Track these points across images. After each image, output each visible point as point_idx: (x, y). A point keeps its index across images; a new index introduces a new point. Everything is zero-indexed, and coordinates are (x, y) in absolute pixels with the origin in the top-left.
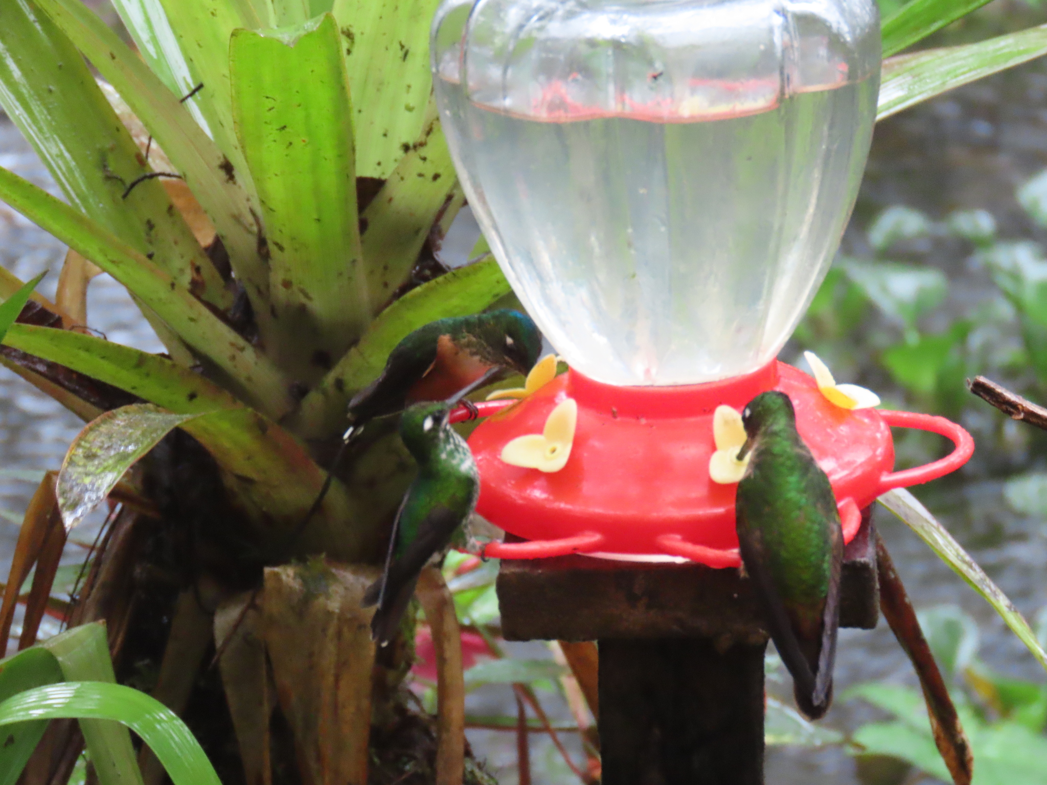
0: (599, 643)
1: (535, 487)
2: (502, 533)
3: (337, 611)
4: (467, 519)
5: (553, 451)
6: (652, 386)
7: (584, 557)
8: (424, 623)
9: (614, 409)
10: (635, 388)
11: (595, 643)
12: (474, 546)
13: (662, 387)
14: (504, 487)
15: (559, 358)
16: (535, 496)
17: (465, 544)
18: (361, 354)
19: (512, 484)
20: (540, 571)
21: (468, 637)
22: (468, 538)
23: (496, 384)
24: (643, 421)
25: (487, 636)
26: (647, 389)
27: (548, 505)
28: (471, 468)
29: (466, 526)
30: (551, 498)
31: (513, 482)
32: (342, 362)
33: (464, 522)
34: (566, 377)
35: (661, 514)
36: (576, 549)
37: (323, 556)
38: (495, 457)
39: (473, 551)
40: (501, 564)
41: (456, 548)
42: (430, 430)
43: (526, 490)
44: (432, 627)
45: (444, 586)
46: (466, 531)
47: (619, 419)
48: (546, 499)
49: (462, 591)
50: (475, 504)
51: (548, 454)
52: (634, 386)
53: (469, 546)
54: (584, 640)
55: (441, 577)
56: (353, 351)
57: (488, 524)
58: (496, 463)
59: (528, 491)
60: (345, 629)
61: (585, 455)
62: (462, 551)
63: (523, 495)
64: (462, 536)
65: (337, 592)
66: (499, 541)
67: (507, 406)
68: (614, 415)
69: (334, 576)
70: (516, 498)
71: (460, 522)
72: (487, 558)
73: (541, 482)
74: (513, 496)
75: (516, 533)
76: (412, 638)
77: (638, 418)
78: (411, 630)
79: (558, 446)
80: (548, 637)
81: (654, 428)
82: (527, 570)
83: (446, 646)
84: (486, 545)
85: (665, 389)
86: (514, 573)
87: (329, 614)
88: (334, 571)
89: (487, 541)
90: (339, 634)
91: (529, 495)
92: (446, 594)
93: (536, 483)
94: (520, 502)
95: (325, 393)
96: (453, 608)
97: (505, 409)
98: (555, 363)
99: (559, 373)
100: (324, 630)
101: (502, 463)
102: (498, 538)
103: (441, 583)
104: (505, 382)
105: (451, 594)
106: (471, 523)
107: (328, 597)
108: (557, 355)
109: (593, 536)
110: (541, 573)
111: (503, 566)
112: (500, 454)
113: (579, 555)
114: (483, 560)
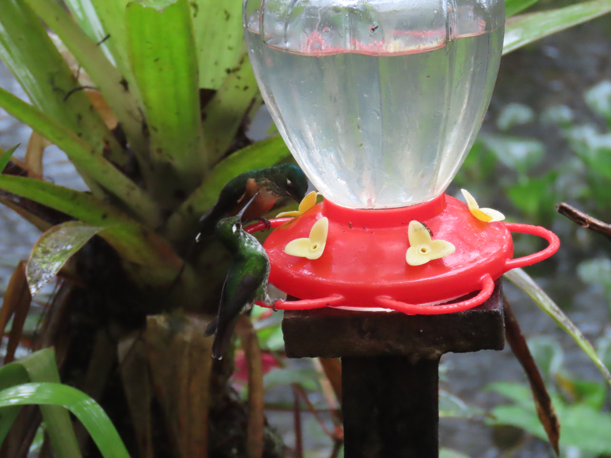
0: (342, 359)
1: (304, 268)
2: (285, 295)
3: (189, 341)
5: (315, 247)
6: (372, 209)
7: (333, 309)
8: (240, 348)
9: (351, 223)
10: (362, 210)
11: (340, 359)
13: (378, 209)
14: (286, 268)
15: (318, 193)
16: (304, 273)
18: (203, 191)
19: (291, 267)
20: (307, 317)
21: (267, 357)
24: (367, 230)
25: (277, 356)
26: (369, 211)
29: (264, 286)
30: (314, 274)
31: (292, 265)
32: (192, 196)
33: (263, 284)
34: (322, 204)
35: (378, 284)
36: (328, 304)
37: (181, 309)
38: (281, 251)
40: (285, 313)
43: (299, 270)
44: (245, 351)
45: (251, 326)
47: (353, 228)
48: (311, 275)
49: (262, 330)
50: (268, 273)
51: (312, 249)
54: (333, 357)
56: (198, 189)
58: (282, 254)
59: (301, 271)
60: (194, 352)
61: (334, 249)
62: (262, 306)
63: (297, 272)
65: (189, 330)
66: (284, 300)
67: (287, 221)
68: (350, 226)
70: (293, 275)
71: (260, 283)
73: (308, 265)
74: (291, 274)
75: (293, 295)
76: (233, 356)
77: (364, 228)
79: (318, 244)
80: (312, 356)
81: (374, 233)
82: (300, 316)
83: (253, 361)
84: (276, 302)
85: (380, 211)
86: (293, 318)
87: (185, 343)
88: (187, 317)
89: (276, 299)
90: (191, 355)
91: (301, 273)
92: (253, 331)
93: (305, 266)
94: (295, 277)
95: (182, 214)
97: (286, 223)
98: (316, 196)
99: (318, 202)
100: (182, 352)
101: (285, 254)
102: (283, 298)
105: (256, 331)
106: (267, 285)
107: (184, 333)
108: (317, 191)
109: (338, 297)
110: (308, 318)
111: (286, 314)
112: (284, 249)
113: (330, 308)
114: (274, 310)
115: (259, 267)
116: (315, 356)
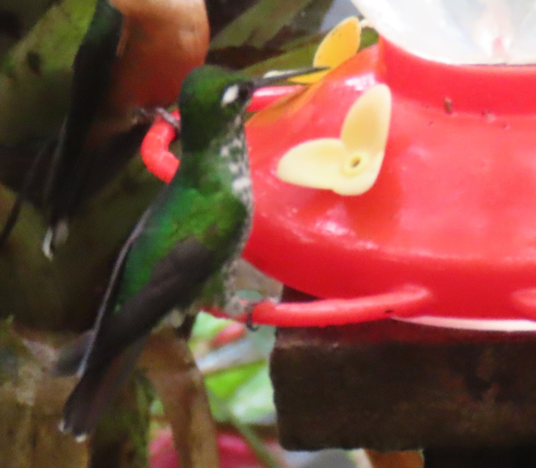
0: (426, 453)
1: (328, 218)
2: (279, 287)
3: (31, 403)
4: (229, 266)
5: (356, 163)
6: (505, 65)
7: (401, 323)
8: (161, 419)
9: (448, 100)
10: (477, 68)
11: (420, 452)
12: (236, 307)
13: (521, 66)
14: (281, 218)
15: (364, 23)
16: (329, 231)
17: (223, 303)
18: (68, 16)
19: (293, 214)
20: (336, 345)
21: (229, 442)
22: (228, 294)
23: (271, 61)
24: (491, 118)
25: (254, 440)
26: (496, 70)
27: (348, 246)
28: (245, 190)
29: (226, 277)
30: (353, 234)
31: (295, 211)
32: (38, 27)
33: (225, 269)
34: (374, 51)
35: (518, 259)
36: (389, 311)
37: (10, 320)
38: (267, 173)
39: (235, 313)
40: (277, 334)
41: (208, 309)
42: (232, 106)
43: (315, 222)
44: (175, 428)
45: (192, 365)
46: (226, 284)
47: (455, 115)
48: (345, 237)
49: (218, 372)
50: (243, 245)
51: (348, 167)
52: (478, 65)
53: (228, 308)
54: (403, 449)
55: (187, 352)
56: (54, 12)
57: (259, 273)
58: (269, 181)
59: (318, 224)
60: (43, 432)
61: (404, 168)
62: (218, 314)
63: (309, 229)
64: (219, 290)
65: (30, 376)
66: (274, 301)
67: (284, 95)
68: (447, 110)
69: (24, 350)
70: (300, 235)
71: (218, 268)
72: (255, 325)
73: (337, 211)
74: (295, 232)
75: (298, 288)
76: (144, 443)
77: (483, 114)
78: (143, 432)
79: (364, 156)
80: (349, 445)
81: (508, 128)
82: (316, 342)
83: (195, 456)
84: (254, 305)
85: (525, 69)
86: (298, 349)
87: (20, 408)
88: (25, 342)
89: (256, 297)
90: (34, 439)
91: (320, 230)
92: (196, 378)
93: (330, 212)
94: (305, 239)
95: (11, 75)
96: (206, 400)
97: (283, 100)
98: (359, 31)
99: (364, 45)
100: (11, 433)
101: (277, 181)
102: (272, 295)
103: (187, 361)
104: (282, 58)
105: (203, 377)
106: (234, 273)
107: (17, 382)
108: (361, 18)
109: (414, 292)
110: (338, 348)
111: (281, 336)
112: (275, 169)
113: (395, 322)
114: (250, 327)
115: (223, 225)
116: (356, 446)
